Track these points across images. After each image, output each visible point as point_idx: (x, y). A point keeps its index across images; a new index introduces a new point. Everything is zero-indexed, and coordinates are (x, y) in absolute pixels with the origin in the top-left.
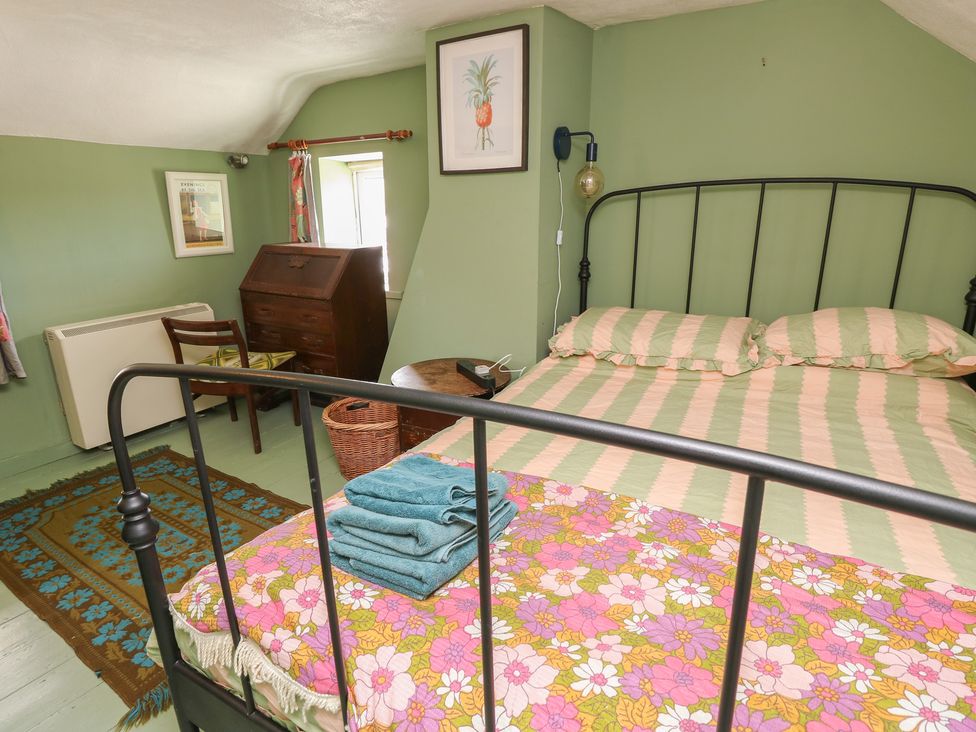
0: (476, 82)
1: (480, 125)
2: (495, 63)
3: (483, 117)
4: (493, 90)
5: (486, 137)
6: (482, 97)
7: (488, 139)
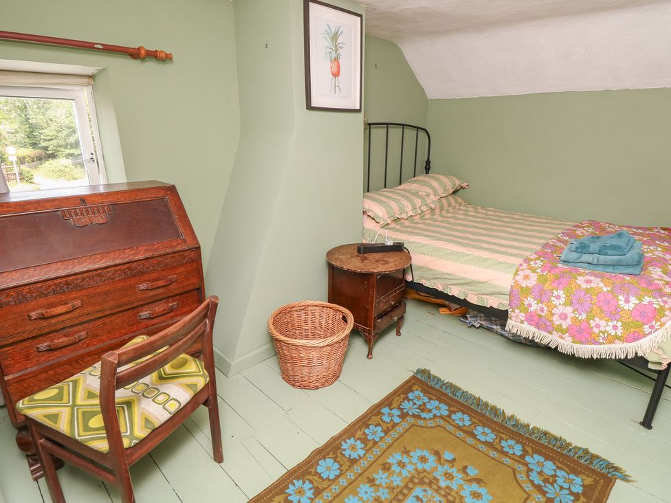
0: (331, 42)
1: (333, 75)
2: (341, 33)
3: (335, 70)
4: (340, 51)
5: (337, 85)
6: (334, 54)
7: (338, 87)
